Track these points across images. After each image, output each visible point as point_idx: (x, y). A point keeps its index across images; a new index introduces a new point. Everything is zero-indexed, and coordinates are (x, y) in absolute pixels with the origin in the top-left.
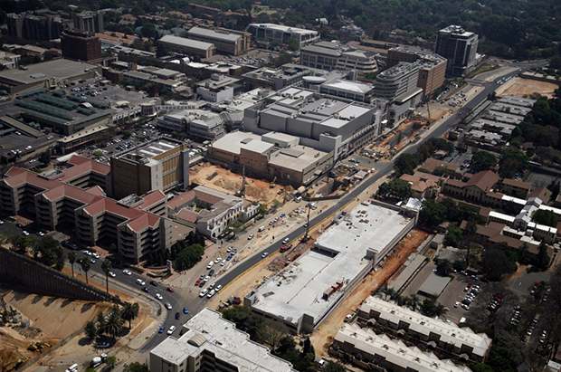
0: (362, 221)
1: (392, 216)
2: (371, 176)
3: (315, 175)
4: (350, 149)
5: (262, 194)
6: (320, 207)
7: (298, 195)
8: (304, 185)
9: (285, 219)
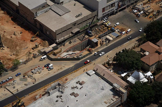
0: (73, 94)
1: (104, 92)
2: (123, 37)
3: (72, 33)
4: (119, 6)
5: (18, 48)
6: (56, 68)
7: (45, 53)
8: (56, 43)
9: (17, 79)
